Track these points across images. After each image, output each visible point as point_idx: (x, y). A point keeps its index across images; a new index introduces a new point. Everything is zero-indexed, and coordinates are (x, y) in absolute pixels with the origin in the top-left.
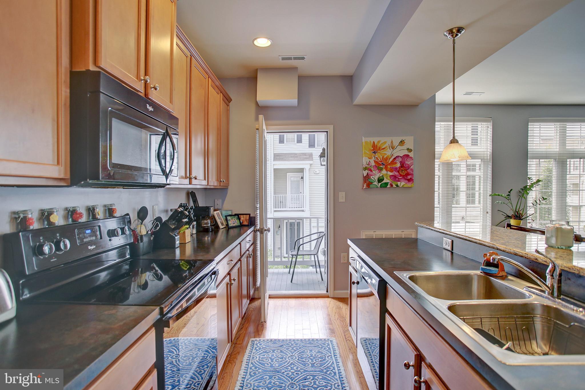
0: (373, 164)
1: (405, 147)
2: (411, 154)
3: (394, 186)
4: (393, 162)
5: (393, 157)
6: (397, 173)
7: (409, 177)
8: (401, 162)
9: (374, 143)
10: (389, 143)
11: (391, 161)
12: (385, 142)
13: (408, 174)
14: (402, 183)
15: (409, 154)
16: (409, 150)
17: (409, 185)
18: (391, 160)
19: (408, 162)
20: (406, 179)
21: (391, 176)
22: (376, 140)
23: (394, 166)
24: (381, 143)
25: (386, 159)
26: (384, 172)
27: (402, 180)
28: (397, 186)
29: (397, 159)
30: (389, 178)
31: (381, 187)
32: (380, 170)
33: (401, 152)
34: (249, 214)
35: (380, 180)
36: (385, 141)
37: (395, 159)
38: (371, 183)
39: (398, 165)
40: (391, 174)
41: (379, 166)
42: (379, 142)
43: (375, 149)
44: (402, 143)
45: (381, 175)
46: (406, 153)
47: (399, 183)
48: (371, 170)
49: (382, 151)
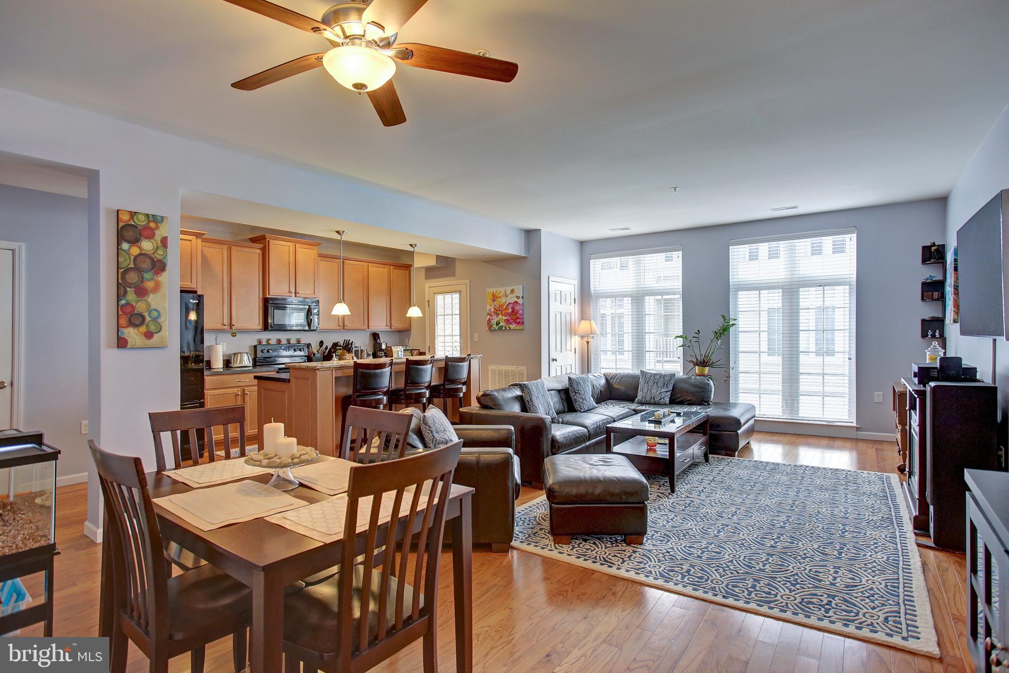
0: (493, 310)
1: (514, 295)
2: (520, 301)
3: (508, 328)
4: (507, 308)
5: (506, 304)
6: (509, 318)
7: (518, 321)
8: (512, 308)
9: (493, 292)
10: (503, 292)
11: (506, 308)
12: (501, 292)
13: (517, 318)
14: (513, 326)
15: (517, 300)
16: (518, 297)
17: (518, 327)
18: (505, 306)
19: (517, 308)
20: (516, 323)
21: (505, 320)
22: (494, 290)
23: (507, 311)
24: (498, 292)
25: (502, 306)
26: (500, 317)
27: (513, 323)
28: (509, 328)
29: (509, 305)
30: (504, 321)
31: (498, 329)
32: (498, 315)
33: (512, 299)
34: (419, 350)
35: (497, 324)
36: (500, 290)
37: (508, 305)
38: (492, 326)
39: (510, 310)
40: (505, 318)
41: (497, 311)
42: (496, 292)
43: (494, 297)
44: (512, 291)
45: (498, 319)
46: (516, 300)
47: (511, 326)
48: (491, 316)
49: (498, 300)
